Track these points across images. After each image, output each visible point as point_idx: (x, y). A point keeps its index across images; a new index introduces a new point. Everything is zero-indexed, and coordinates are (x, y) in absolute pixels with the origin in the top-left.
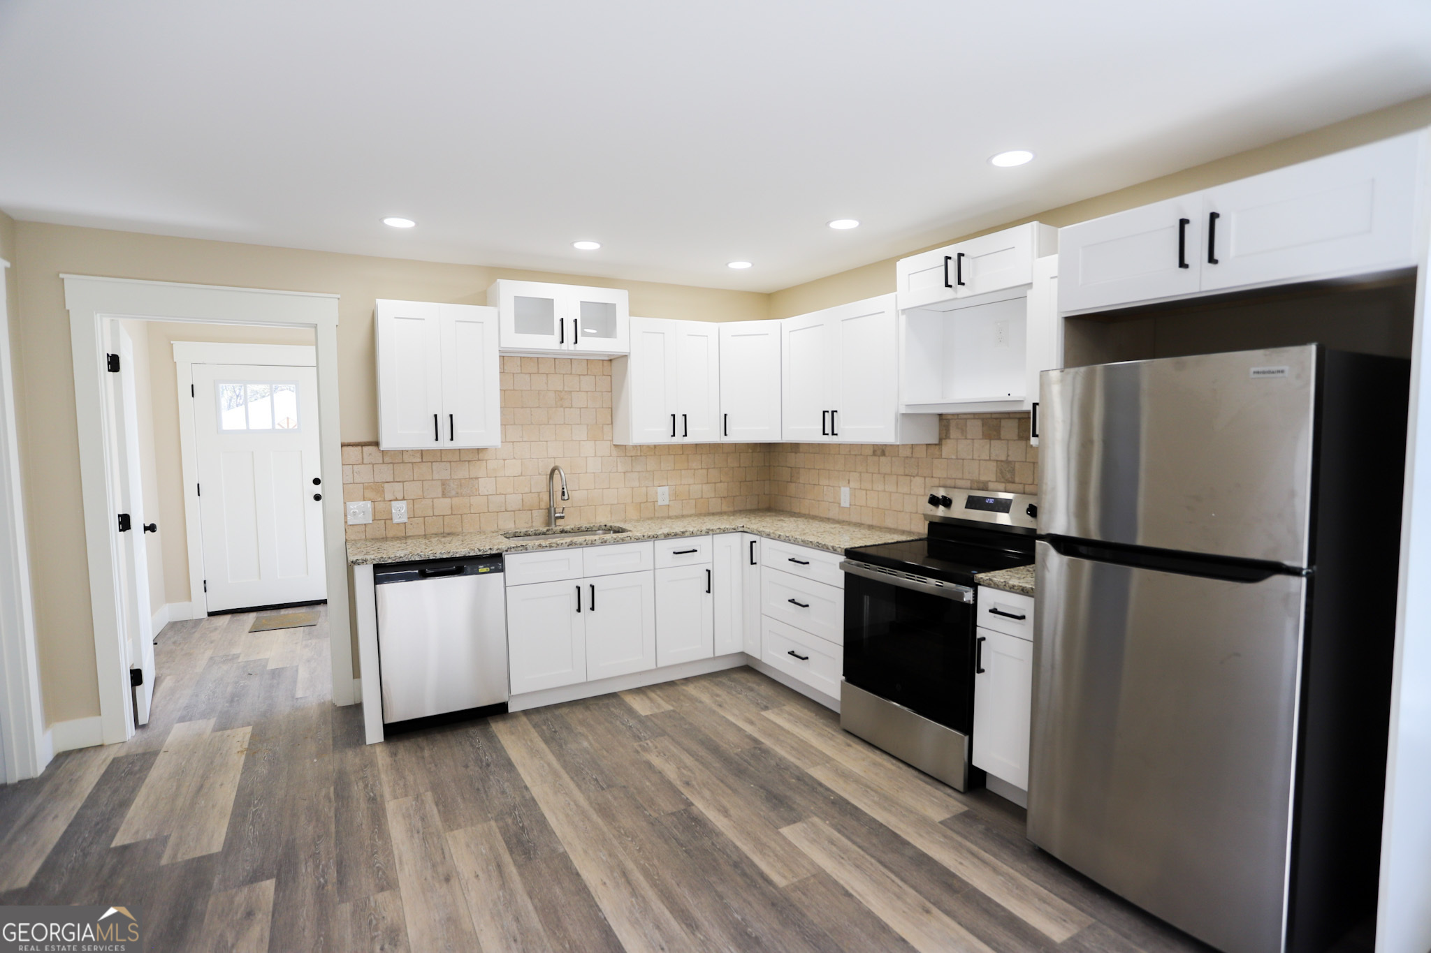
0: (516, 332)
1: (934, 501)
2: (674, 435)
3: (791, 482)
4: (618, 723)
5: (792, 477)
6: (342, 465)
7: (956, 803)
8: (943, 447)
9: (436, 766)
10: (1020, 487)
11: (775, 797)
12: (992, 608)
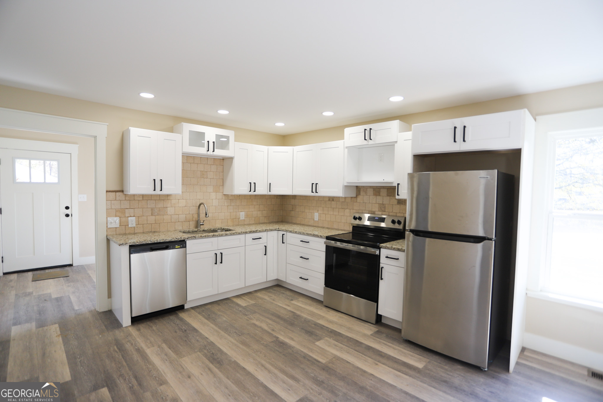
0: (190, 145)
1: (355, 218)
2: (250, 191)
3: (292, 211)
4: (235, 310)
5: (293, 209)
6: (106, 200)
7: (373, 328)
8: (358, 198)
9: (161, 333)
10: (387, 213)
11: (309, 332)
12: (386, 256)
